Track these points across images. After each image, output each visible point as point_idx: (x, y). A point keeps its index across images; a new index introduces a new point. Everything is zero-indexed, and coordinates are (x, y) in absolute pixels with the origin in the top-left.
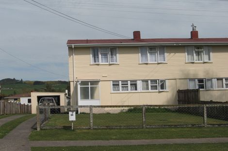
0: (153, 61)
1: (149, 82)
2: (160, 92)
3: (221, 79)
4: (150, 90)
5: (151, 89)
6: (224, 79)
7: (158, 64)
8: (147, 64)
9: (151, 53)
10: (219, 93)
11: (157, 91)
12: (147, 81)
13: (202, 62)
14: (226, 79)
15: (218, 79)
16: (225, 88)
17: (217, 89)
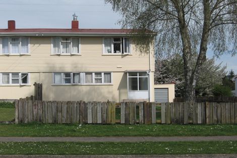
0: (16, 53)
1: (11, 75)
2: (21, 86)
3: (91, 73)
4: (11, 84)
5: (13, 83)
6: (93, 74)
7: (21, 55)
8: (8, 55)
9: (14, 44)
10: (88, 88)
11: (19, 85)
12: (8, 74)
13: (70, 54)
14: (95, 74)
15: (87, 73)
16: (94, 83)
17: (85, 84)
